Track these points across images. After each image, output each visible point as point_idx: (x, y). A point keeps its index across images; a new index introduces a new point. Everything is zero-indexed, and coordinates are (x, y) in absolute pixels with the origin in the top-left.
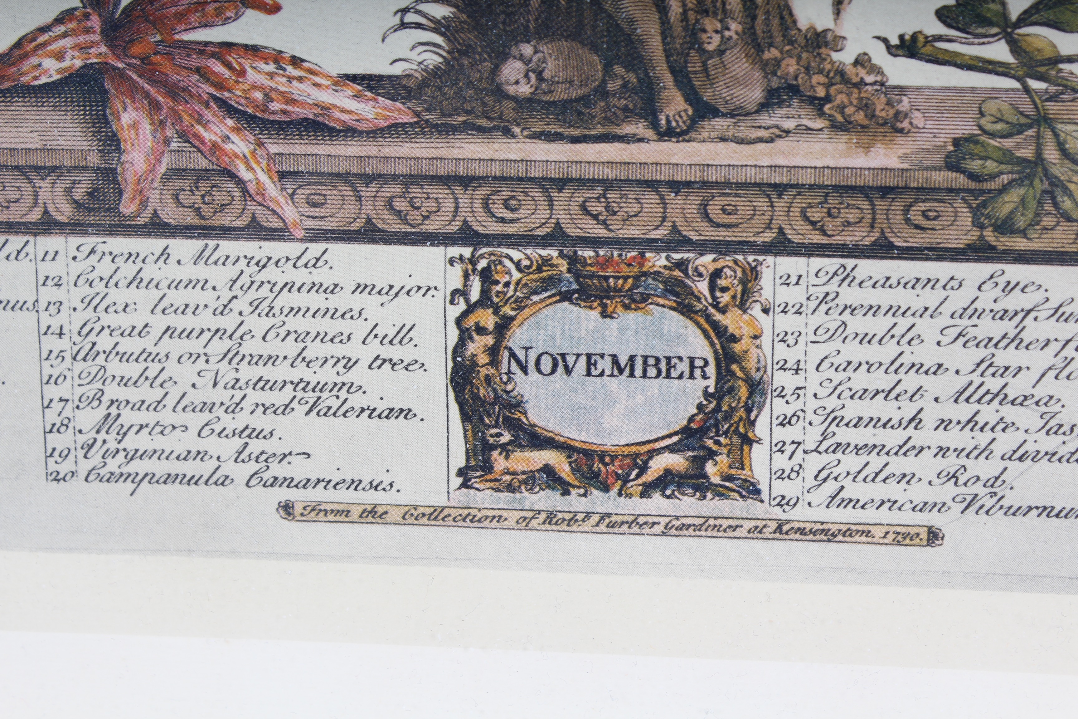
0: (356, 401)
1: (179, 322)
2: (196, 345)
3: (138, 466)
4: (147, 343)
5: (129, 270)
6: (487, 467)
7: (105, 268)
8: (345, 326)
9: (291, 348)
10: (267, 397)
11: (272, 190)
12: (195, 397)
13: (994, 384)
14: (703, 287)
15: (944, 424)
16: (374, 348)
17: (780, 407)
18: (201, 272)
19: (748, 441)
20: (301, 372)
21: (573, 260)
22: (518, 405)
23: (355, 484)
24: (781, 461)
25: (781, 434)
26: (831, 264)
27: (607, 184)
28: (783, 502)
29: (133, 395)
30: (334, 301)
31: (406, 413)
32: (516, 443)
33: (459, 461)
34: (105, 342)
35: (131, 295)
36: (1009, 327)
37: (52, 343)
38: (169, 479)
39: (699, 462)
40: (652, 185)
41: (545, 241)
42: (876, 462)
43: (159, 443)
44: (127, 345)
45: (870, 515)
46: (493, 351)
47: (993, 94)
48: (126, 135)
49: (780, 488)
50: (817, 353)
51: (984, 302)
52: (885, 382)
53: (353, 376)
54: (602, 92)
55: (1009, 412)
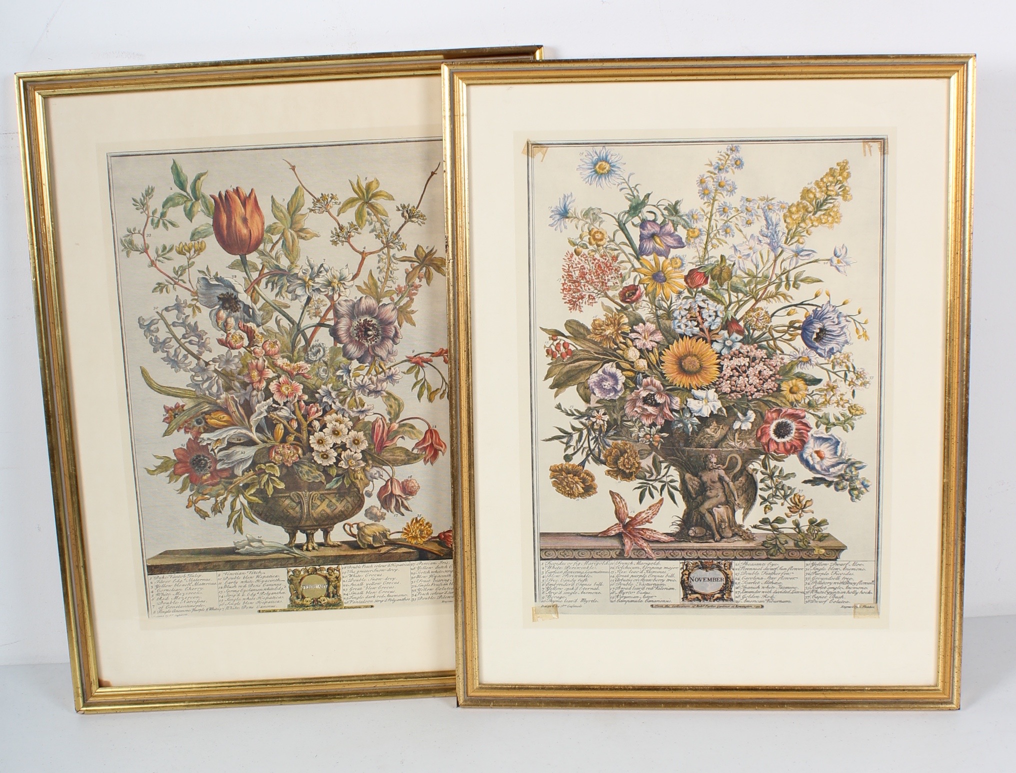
0: (664, 587)
1: (634, 574)
2: (637, 578)
3: (626, 599)
4: (628, 578)
5: (626, 566)
6: (687, 598)
7: (621, 565)
8: (662, 574)
9: (653, 578)
10: (649, 587)
11: (650, 552)
12: (636, 587)
13: (771, 581)
14: (723, 566)
15: (763, 588)
16: (668, 578)
17: (736, 586)
18: (638, 566)
19: (731, 592)
20: (655, 582)
21: (701, 562)
22: (692, 587)
23: (664, 601)
24: (737, 595)
25: (736, 590)
26: (744, 562)
27: (707, 550)
28: (737, 602)
29: (626, 587)
30: (660, 570)
31: (673, 589)
32: (692, 593)
33: (682, 596)
34: (621, 578)
35: (626, 570)
36: (773, 571)
37: (612, 578)
38: (632, 601)
39: (723, 595)
40: (714, 550)
41: (696, 559)
42: (752, 594)
43: (630, 595)
44: (624, 578)
45: (752, 603)
46: (688, 578)
47: (768, 534)
48: (626, 543)
49: (736, 599)
50: (742, 576)
51: (769, 567)
52: (753, 581)
53: (664, 583)
54: (706, 535)
55: (774, 585)
